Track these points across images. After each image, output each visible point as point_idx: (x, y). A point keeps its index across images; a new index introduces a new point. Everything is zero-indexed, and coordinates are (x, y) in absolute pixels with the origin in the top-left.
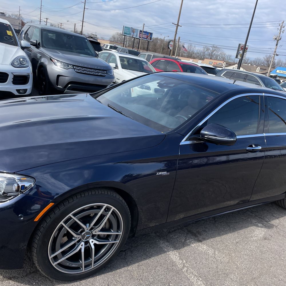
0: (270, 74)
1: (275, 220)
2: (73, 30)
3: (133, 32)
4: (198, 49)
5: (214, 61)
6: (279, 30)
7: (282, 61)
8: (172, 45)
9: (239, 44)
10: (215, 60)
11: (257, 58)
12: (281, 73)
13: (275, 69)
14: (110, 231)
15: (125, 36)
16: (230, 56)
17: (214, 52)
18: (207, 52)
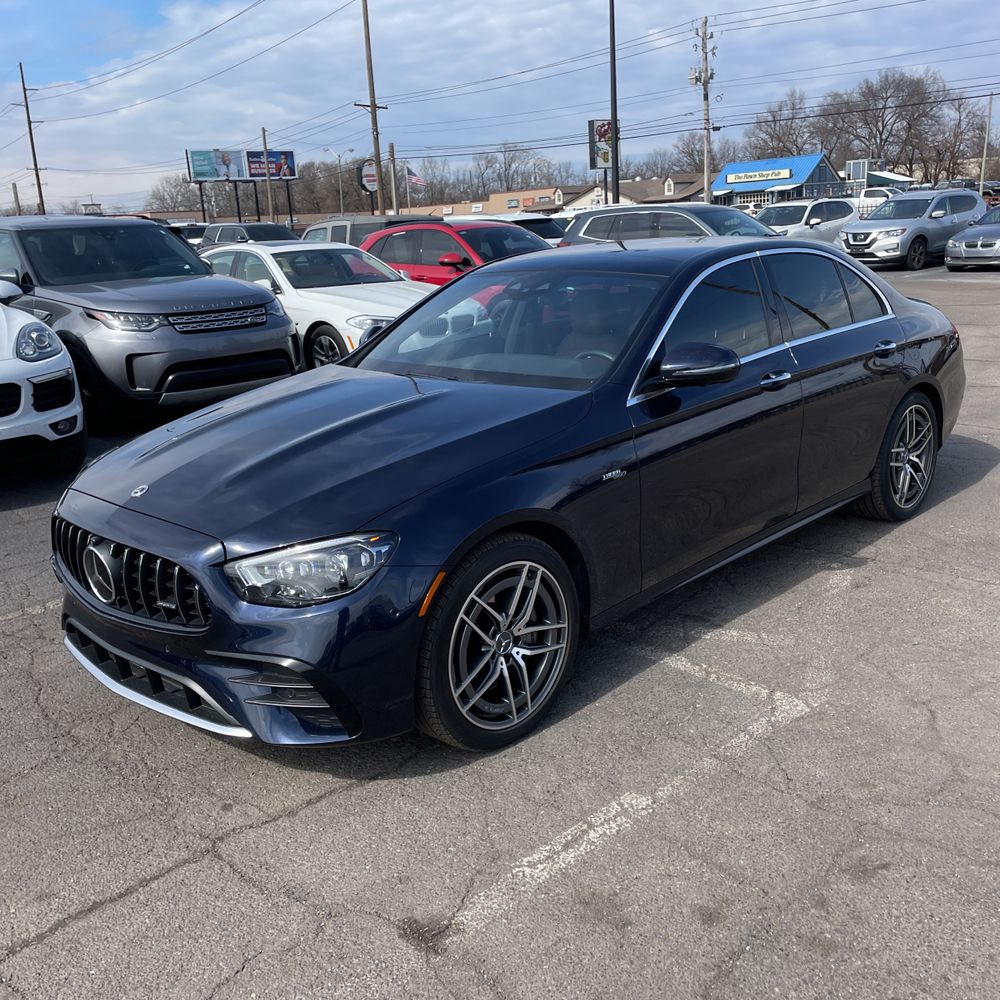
0: (711, 193)
1: (865, 549)
2: (14, 205)
3: (224, 163)
4: (457, 168)
5: (522, 195)
6: (700, 49)
7: (734, 143)
8: (372, 176)
9: (589, 122)
10: (521, 189)
11: (655, 150)
12: (743, 180)
13: (721, 175)
14: (544, 624)
15: (200, 183)
16: (568, 166)
17: (513, 166)
18: (489, 171)
